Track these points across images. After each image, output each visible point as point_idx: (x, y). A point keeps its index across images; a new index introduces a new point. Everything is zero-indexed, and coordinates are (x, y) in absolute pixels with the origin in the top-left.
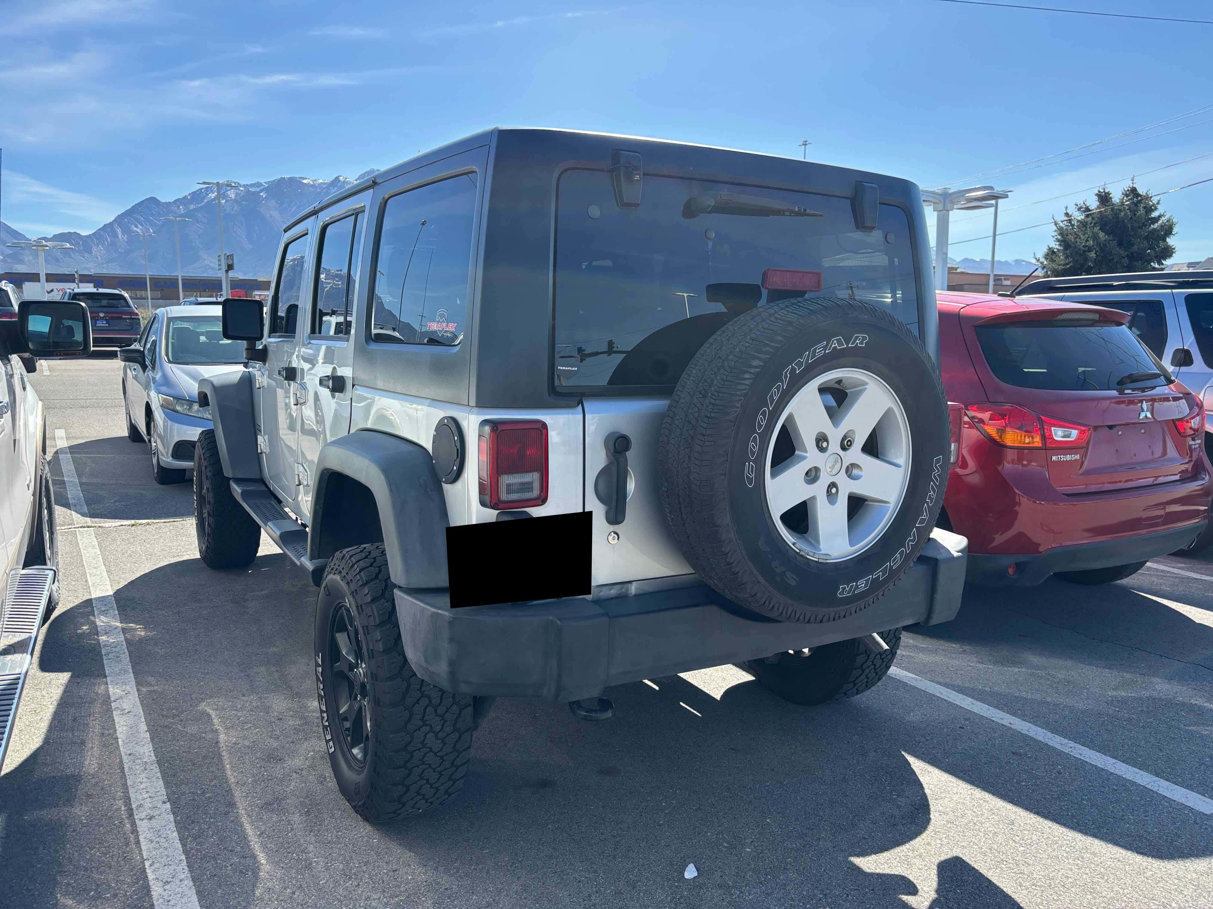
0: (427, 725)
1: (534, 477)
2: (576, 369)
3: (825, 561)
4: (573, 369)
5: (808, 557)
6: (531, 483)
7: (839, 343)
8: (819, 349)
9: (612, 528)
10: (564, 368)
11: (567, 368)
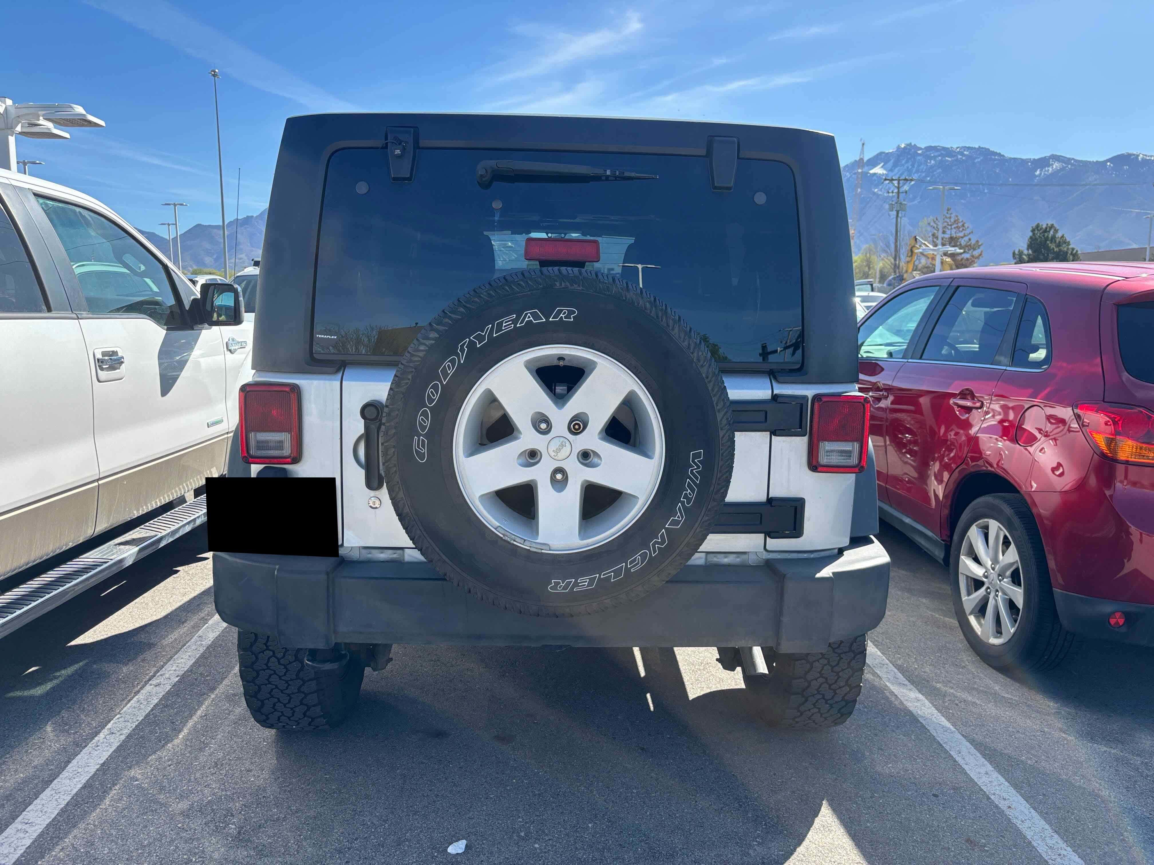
0: (270, 650)
1: (285, 437)
2: (335, 337)
3: (540, 551)
4: (332, 337)
5: (515, 543)
6: (281, 442)
7: (535, 316)
8: (506, 322)
9: (372, 493)
10: (323, 336)
11: (326, 336)
